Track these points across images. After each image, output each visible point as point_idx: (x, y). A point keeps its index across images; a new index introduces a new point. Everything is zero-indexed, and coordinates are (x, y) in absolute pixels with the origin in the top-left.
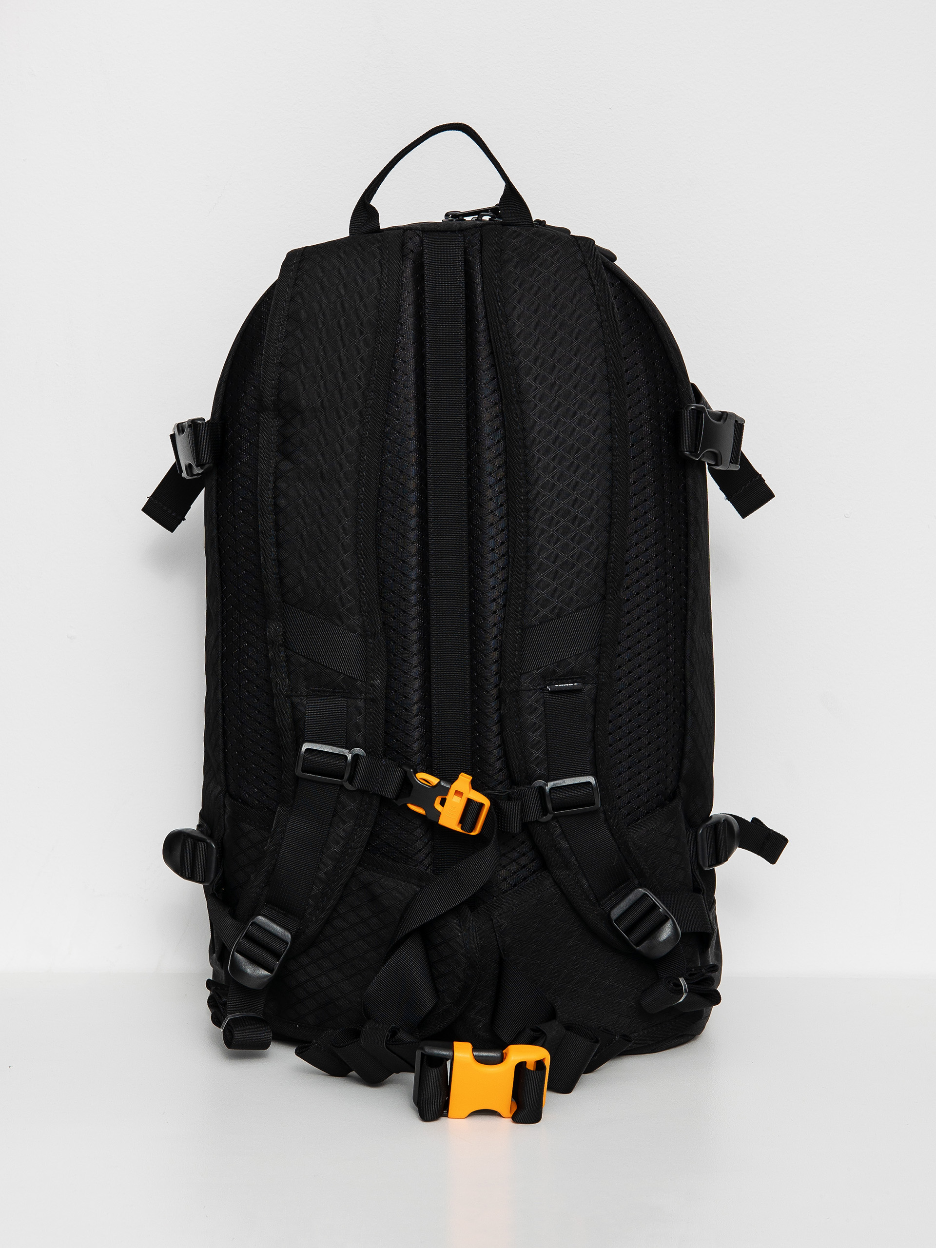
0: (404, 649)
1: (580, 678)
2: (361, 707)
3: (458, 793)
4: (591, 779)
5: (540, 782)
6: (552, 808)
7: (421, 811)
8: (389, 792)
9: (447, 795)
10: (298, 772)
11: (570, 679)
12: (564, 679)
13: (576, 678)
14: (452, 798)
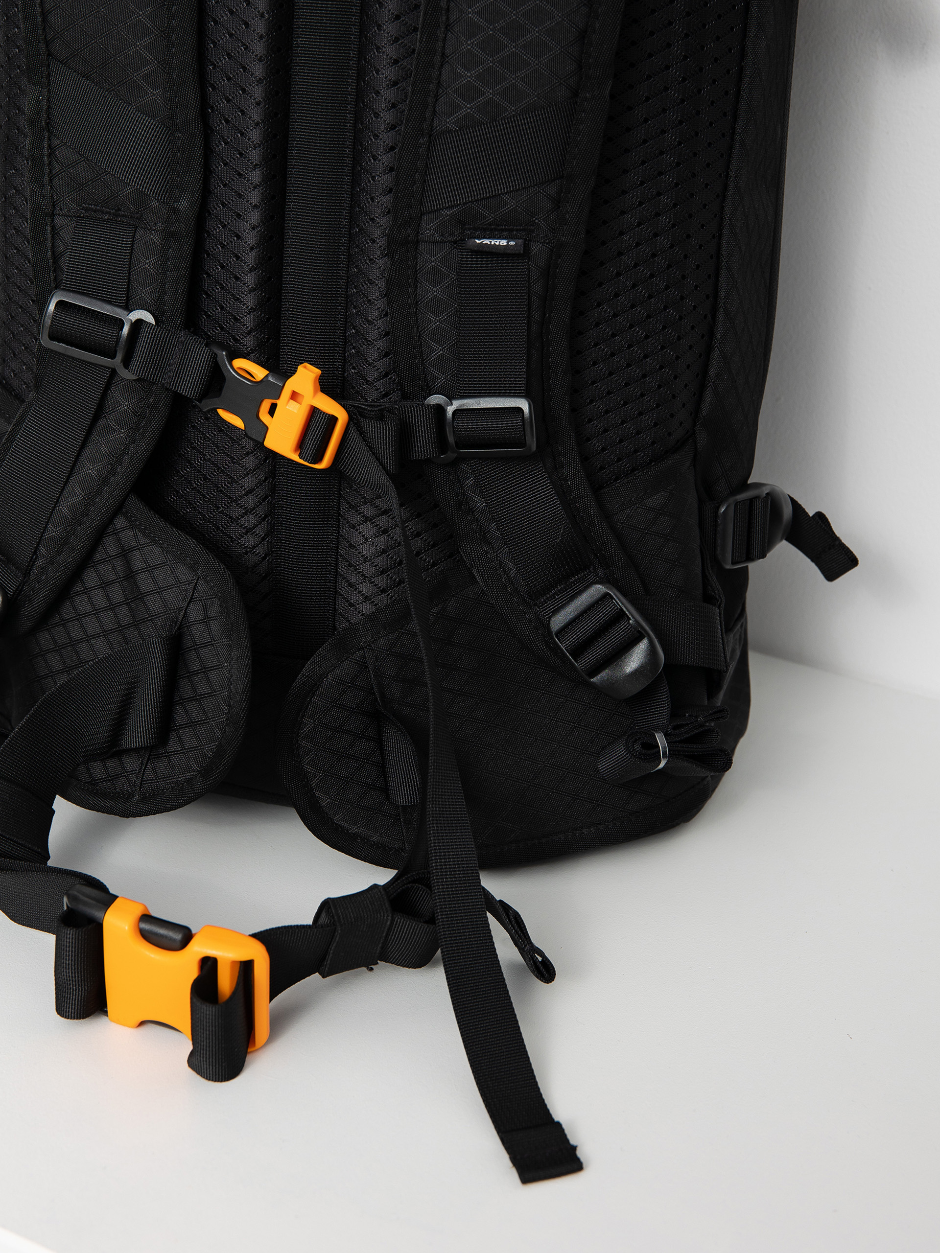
0: (241, 154)
1: (524, 230)
2: (154, 243)
3: (294, 396)
4: (523, 404)
5: (436, 399)
6: (456, 442)
7: (237, 422)
8: (188, 387)
9: (278, 398)
10: (45, 341)
11: (506, 230)
12: (496, 230)
13: (517, 230)
14: (284, 403)
